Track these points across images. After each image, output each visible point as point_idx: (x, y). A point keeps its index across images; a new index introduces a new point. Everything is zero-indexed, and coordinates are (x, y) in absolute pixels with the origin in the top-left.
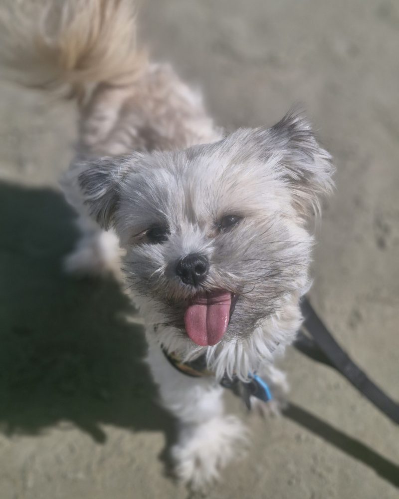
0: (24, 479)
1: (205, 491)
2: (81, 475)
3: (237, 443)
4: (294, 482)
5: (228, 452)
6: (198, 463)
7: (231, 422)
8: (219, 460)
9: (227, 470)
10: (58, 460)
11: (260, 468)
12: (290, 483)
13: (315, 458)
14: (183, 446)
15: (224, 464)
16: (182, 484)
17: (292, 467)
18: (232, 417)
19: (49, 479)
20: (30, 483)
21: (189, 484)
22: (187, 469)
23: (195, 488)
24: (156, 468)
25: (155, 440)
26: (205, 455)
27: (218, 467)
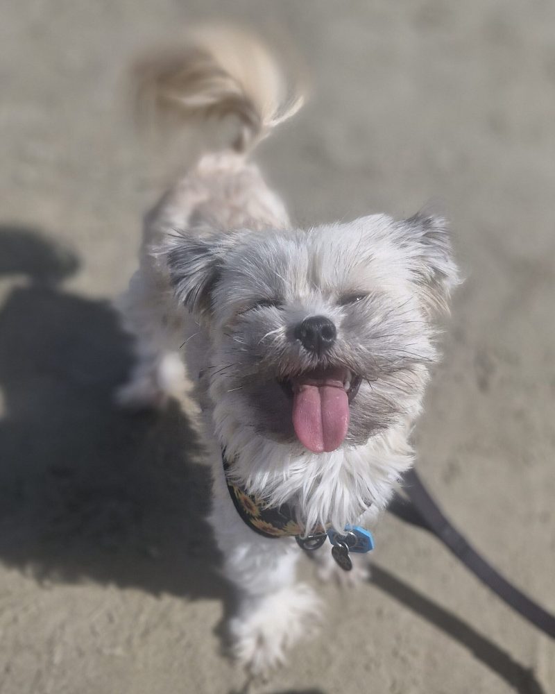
0: (51, 653)
1: (266, 676)
2: (119, 651)
3: (308, 619)
4: (373, 666)
5: (297, 630)
6: (261, 641)
7: (302, 592)
8: (285, 638)
9: (295, 651)
10: (94, 632)
11: (333, 649)
12: (367, 668)
13: (398, 638)
14: (243, 620)
15: (290, 643)
16: (240, 666)
17: (370, 648)
18: (303, 586)
19: (81, 654)
20: (57, 659)
21: (249, 666)
22: (247, 648)
23: (255, 671)
24: (210, 644)
25: (211, 610)
26: (269, 632)
27: (284, 647)
